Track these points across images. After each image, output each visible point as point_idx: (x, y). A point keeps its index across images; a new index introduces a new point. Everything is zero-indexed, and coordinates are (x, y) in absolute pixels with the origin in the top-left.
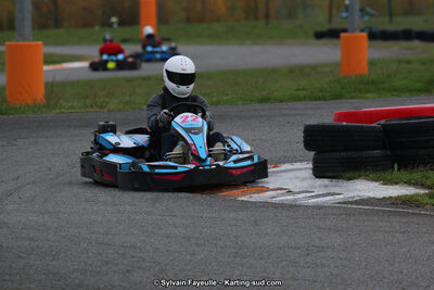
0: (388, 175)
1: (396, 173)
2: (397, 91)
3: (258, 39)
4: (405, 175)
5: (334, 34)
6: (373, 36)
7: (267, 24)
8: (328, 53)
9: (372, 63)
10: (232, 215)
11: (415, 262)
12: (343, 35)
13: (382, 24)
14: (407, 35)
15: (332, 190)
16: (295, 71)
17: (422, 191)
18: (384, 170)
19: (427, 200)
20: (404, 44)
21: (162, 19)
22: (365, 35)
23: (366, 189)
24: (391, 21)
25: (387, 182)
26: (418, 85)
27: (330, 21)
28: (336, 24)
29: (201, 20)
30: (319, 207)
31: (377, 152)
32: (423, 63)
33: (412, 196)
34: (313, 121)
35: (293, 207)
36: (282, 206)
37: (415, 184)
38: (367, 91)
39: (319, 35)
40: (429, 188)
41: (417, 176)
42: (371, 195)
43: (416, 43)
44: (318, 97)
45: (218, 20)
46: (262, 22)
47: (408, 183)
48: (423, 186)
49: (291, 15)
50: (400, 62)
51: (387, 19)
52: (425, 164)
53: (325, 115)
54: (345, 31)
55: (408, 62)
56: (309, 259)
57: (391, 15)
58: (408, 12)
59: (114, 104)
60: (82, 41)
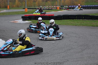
1: (29, 20)
3: (18, 9)
5: (24, 8)
6: (28, 9)
8: (24, 10)
9: (28, 11)
13: (29, 8)
14: (31, 9)
15: (24, 22)
16: (21, 12)
19: (32, 23)
21: (10, 7)
22: (27, 9)
23: (27, 22)
25: (29, 21)
28: (25, 8)
29: (13, 7)
31: (28, 19)
34: (22, 16)
36: (20, 23)
38: (27, 13)
39: (23, 9)
41: (31, 21)
43: (32, 9)
44: (23, 14)
45: (14, 7)
49: (21, 7)
50: (30, 11)
52: (32, 19)
53: (23, 15)
57: (29, 7)
58: (31, 7)
59: (5, 15)
60: (3, 9)
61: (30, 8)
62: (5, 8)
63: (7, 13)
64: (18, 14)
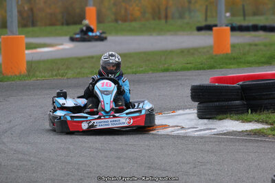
0: (244, 116)
1: (250, 115)
2: (249, 64)
3: (161, 31)
4: (256, 116)
5: (209, 28)
6: (233, 29)
7: (166, 22)
8: (205, 40)
9: (233, 46)
10: (147, 143)
11: (263, 171)
12: (214, 28)
13: (239, 21)
14: (255, 28)
15: (210, 126)
16: (184, 52)
17: (266, 127)
18: (242, 113)
19: (270, 132)
20: (253, 33)
21: (100, 19)
22: (229, 28)
23: (231, 125)
24: (244, 19)
25: (244, 121)
26: (263, 60)
27: (206, 20)
28: (210, 22)
29: (125, 20)
30: (201, 137)
31: (237, 102)
32: (265, 46)
33: (260, 130)
35: (185, 137)
36: (178, 137)
37: (262, 122)
38: (231, 64)
39: (200, 29)
40: (271, 124)
41: (263, 116)
42: (235, 129)
43: (261, 33)
44: (200, 68)
45: (135, 20)
46: (163, 21)
47: (258, 121)
48: (267, 123)
49: (181, 17)
50: (250, 45)
51: (242, 18)
52: (268, 109)
54: (216, 26)
55: (256, 45)
56: (196, 170)
57: (244, 15)
58: (255, 14)
59: (70, 74)
60: (49, 34)
61: (251, 21)
62: (68, 24)
63: (79, 59)
64: (167, 70)
